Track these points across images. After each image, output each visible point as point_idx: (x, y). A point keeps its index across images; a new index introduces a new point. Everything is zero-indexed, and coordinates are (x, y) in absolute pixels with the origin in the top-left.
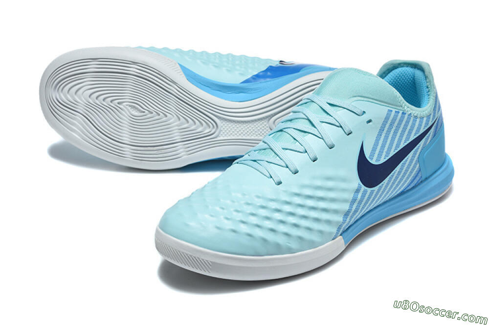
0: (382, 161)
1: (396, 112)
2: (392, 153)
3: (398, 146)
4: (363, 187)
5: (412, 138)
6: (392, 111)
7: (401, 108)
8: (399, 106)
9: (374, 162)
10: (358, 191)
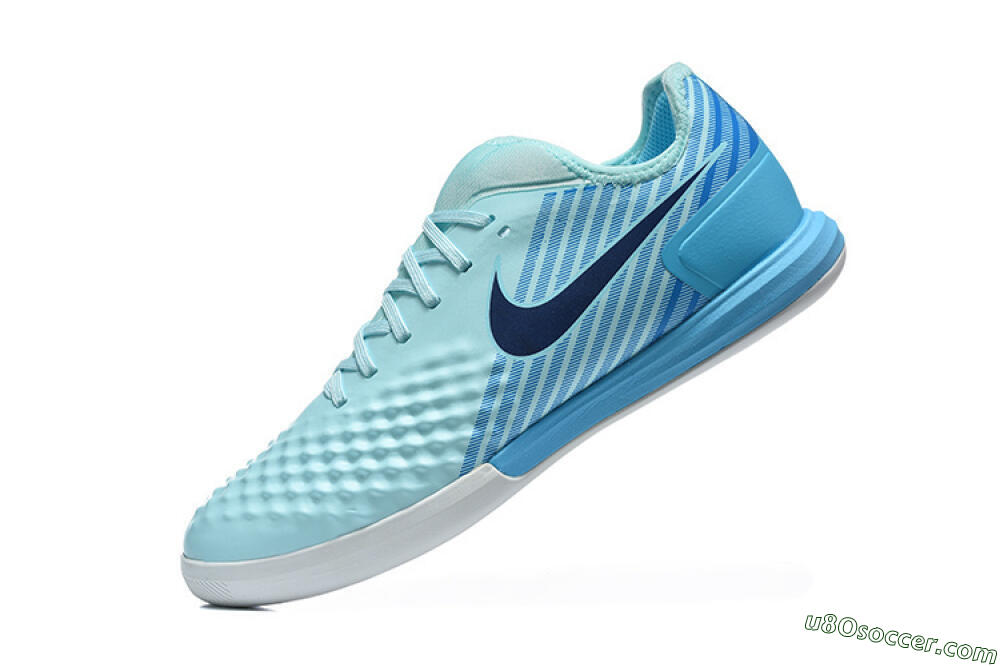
0: (551, 294)
1: (566, 192)
2: (576, 272)
3: (588, 254)
4: (511, 359)
5: (626, 228)
6: (555, 194)
7: (579, 181)
8: (573, 179)
9: (528, 303)
10: (497, 369)
